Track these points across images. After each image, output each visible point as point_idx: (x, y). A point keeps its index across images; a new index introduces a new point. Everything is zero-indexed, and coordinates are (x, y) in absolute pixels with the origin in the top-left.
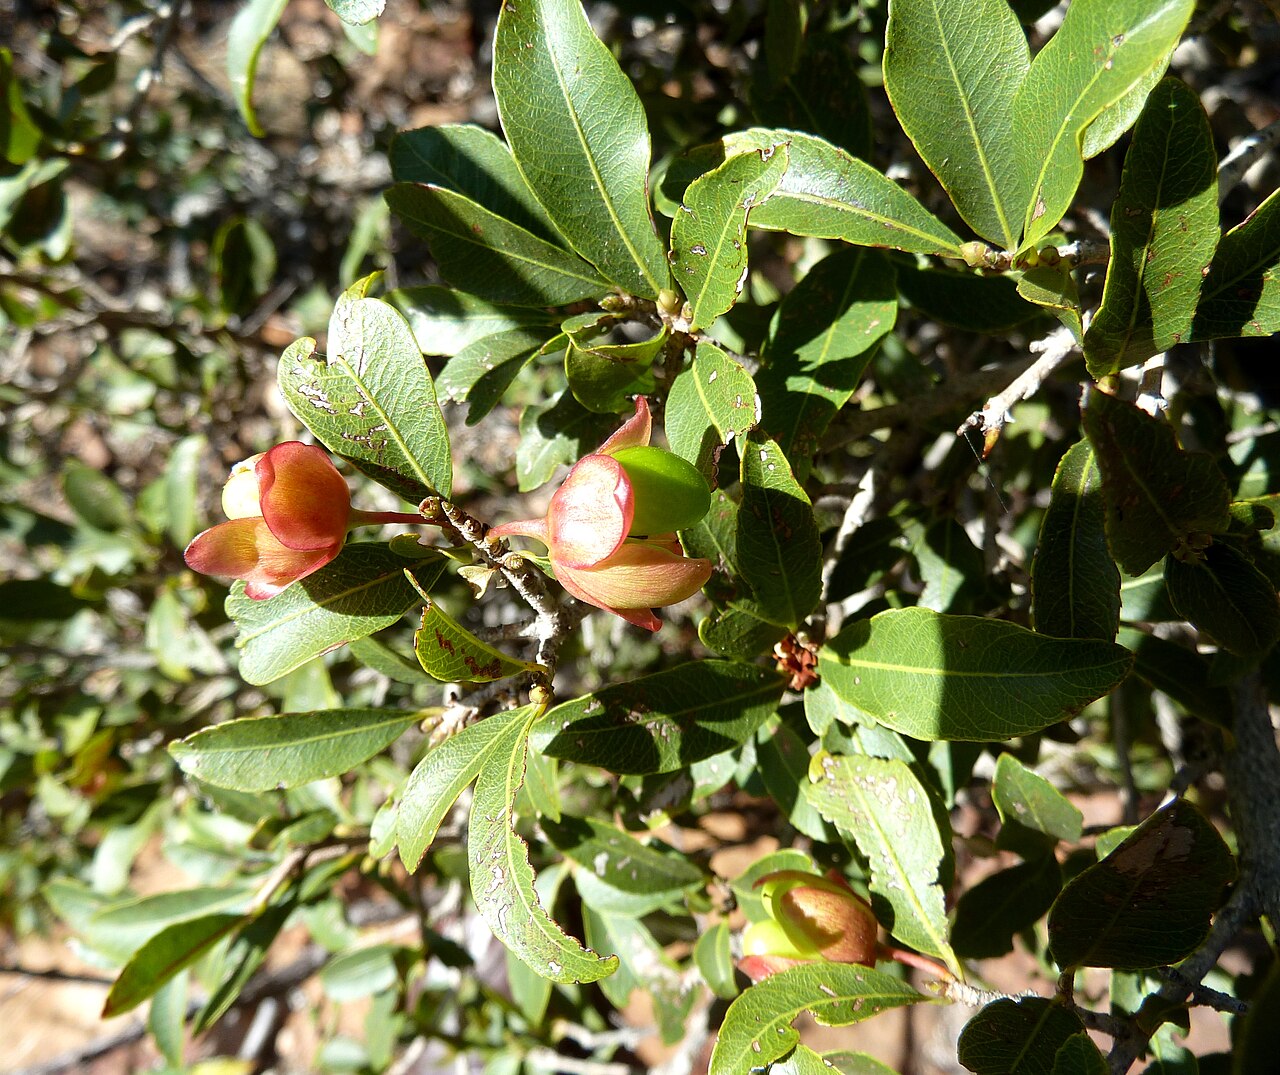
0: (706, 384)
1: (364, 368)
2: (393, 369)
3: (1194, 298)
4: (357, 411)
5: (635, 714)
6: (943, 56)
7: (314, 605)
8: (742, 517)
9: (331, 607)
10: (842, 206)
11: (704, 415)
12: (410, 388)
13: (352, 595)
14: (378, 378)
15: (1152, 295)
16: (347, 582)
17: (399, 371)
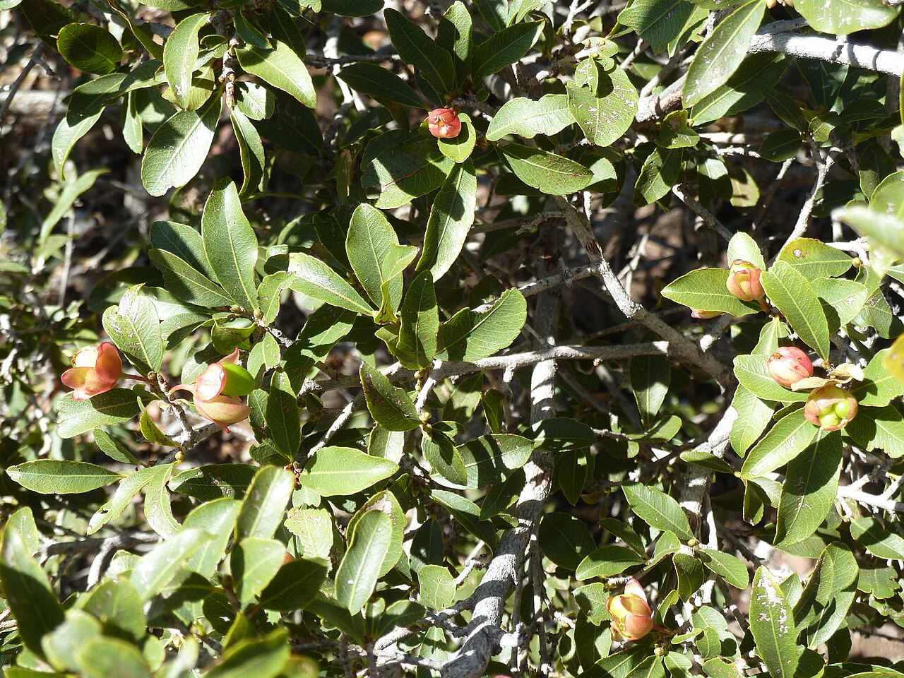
0: (265, 348)
1: (136, 320)
2: (147, 323)
3: (435, 343)
4: (131, 336)
5: (216, 481)
6: (369, 244)
7: (95, 410)
8: (269, 399)
9: (101, 411)
10: (329, 289)
11: (262, 359)
12: (152, 331)
13: (110, 408)
14: (140, 325)
15: (422, 341)
16: (109, 402)
17: (149, 324)
